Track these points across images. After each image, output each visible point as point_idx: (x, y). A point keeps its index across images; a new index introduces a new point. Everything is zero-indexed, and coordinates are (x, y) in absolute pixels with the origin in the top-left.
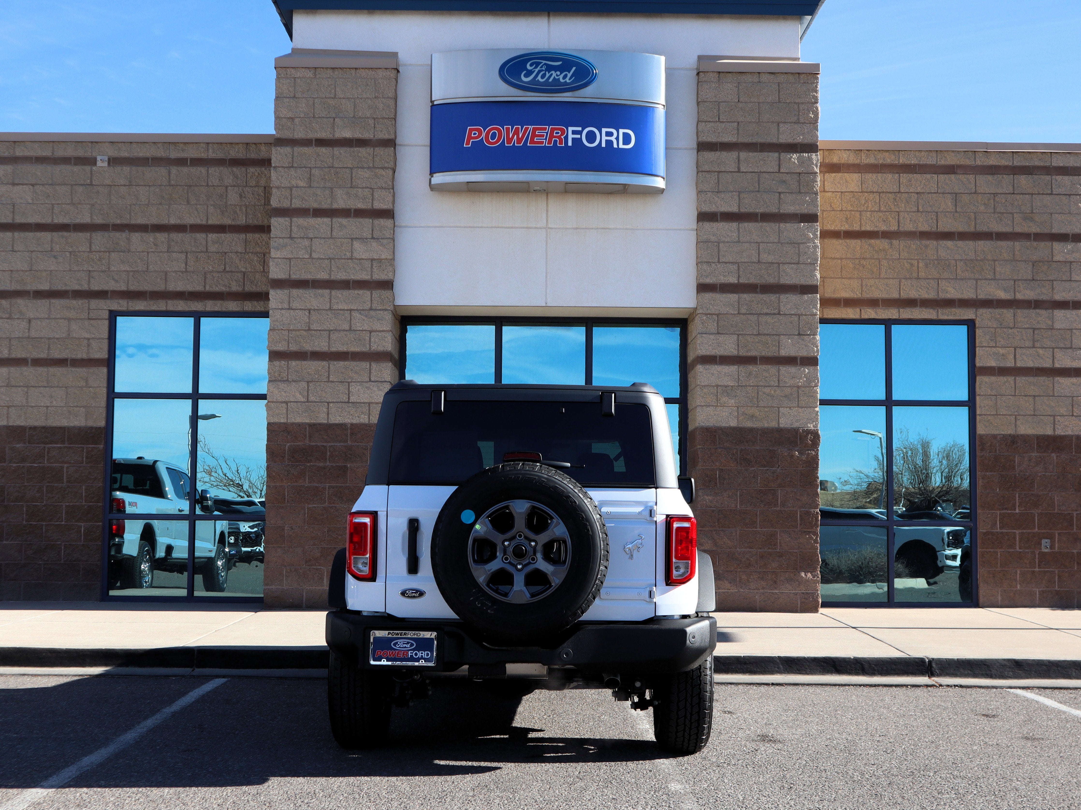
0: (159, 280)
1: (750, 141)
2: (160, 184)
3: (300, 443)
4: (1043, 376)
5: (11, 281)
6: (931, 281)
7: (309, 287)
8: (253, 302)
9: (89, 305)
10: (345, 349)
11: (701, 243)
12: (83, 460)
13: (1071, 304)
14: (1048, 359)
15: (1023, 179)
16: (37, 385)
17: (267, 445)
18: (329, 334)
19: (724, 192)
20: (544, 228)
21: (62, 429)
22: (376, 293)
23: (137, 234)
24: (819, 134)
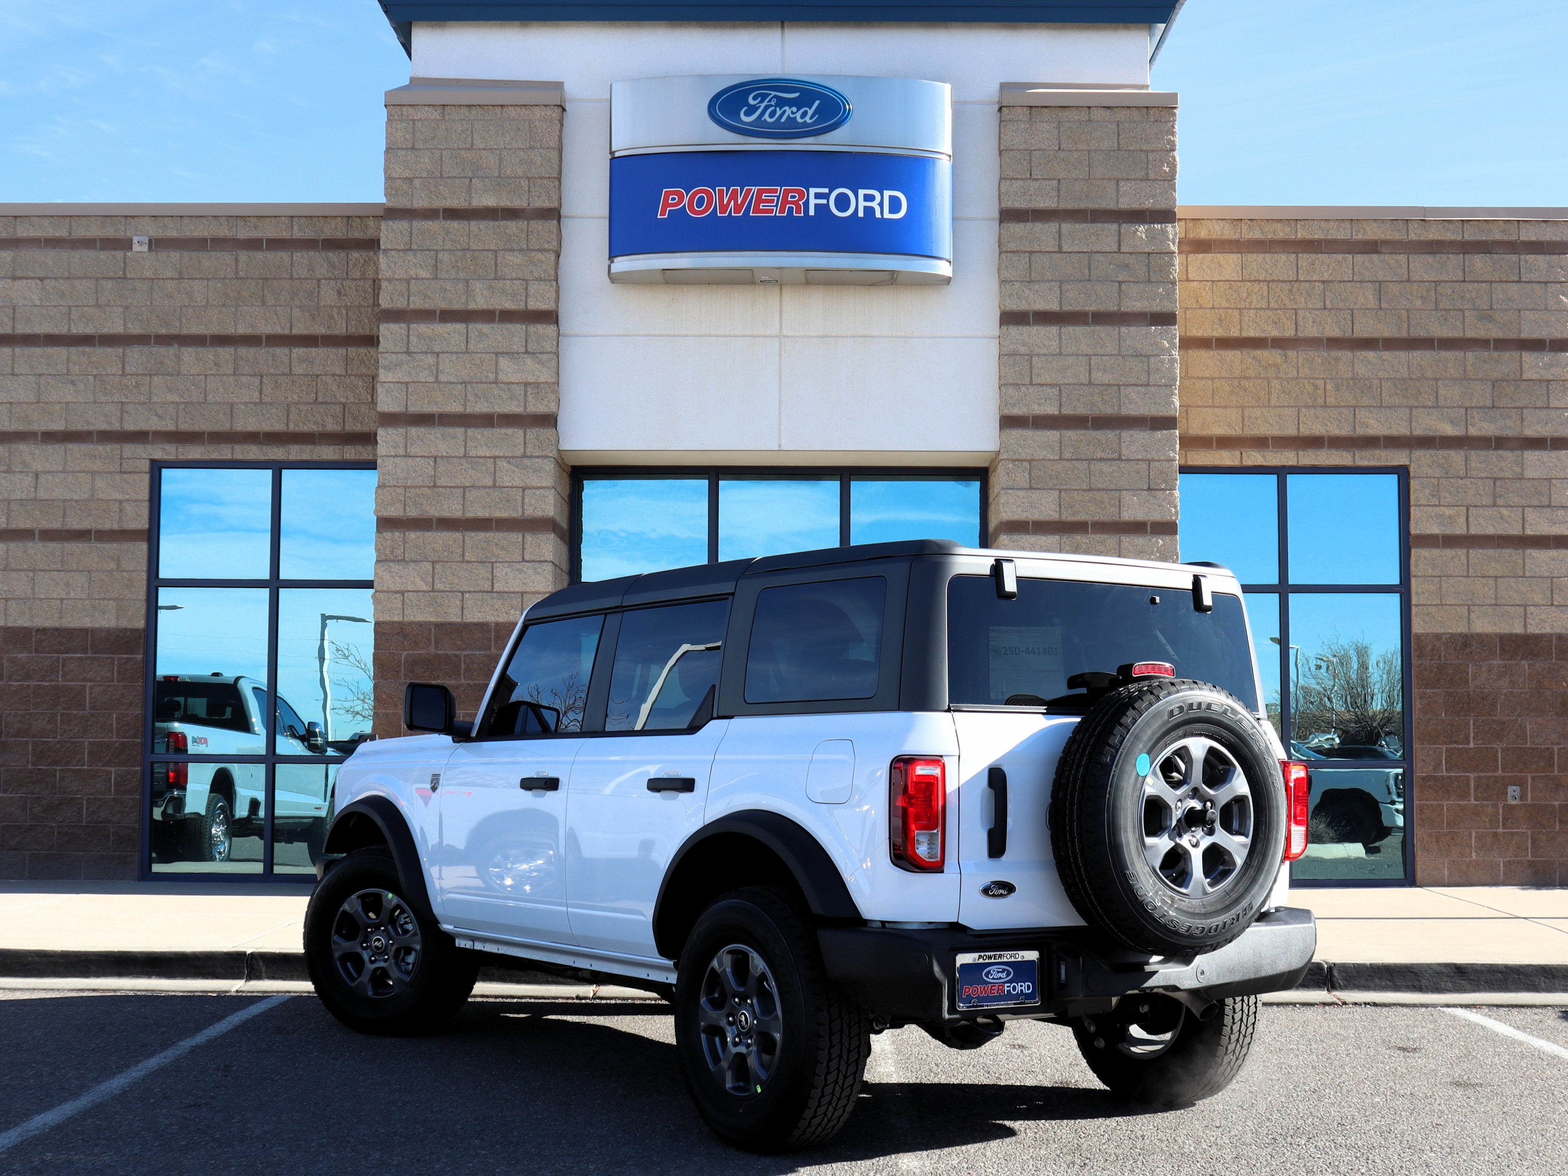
0: (221, 415)
1: (1076, 207)
2: (223, 276)
3: (422, 652)
4: (1508, 547)
5: (10, 418)
6: (1345, 410)
7: (434, 424)
8: (357, 447)
9: (121, 452)
10: (486, 514)
11: (1006, 356)
12: (113, 677)
13: (1549, 443)
14: (1515, 524)
15: (1478, 260)
16: (47, 568)
17: (374, 654)
18: (464, 493)
19: (1039, 281)
20: (776, 336)
21: (84, 631)
22: (532, 433)
23: (190, 350)
24: (1177, 195)
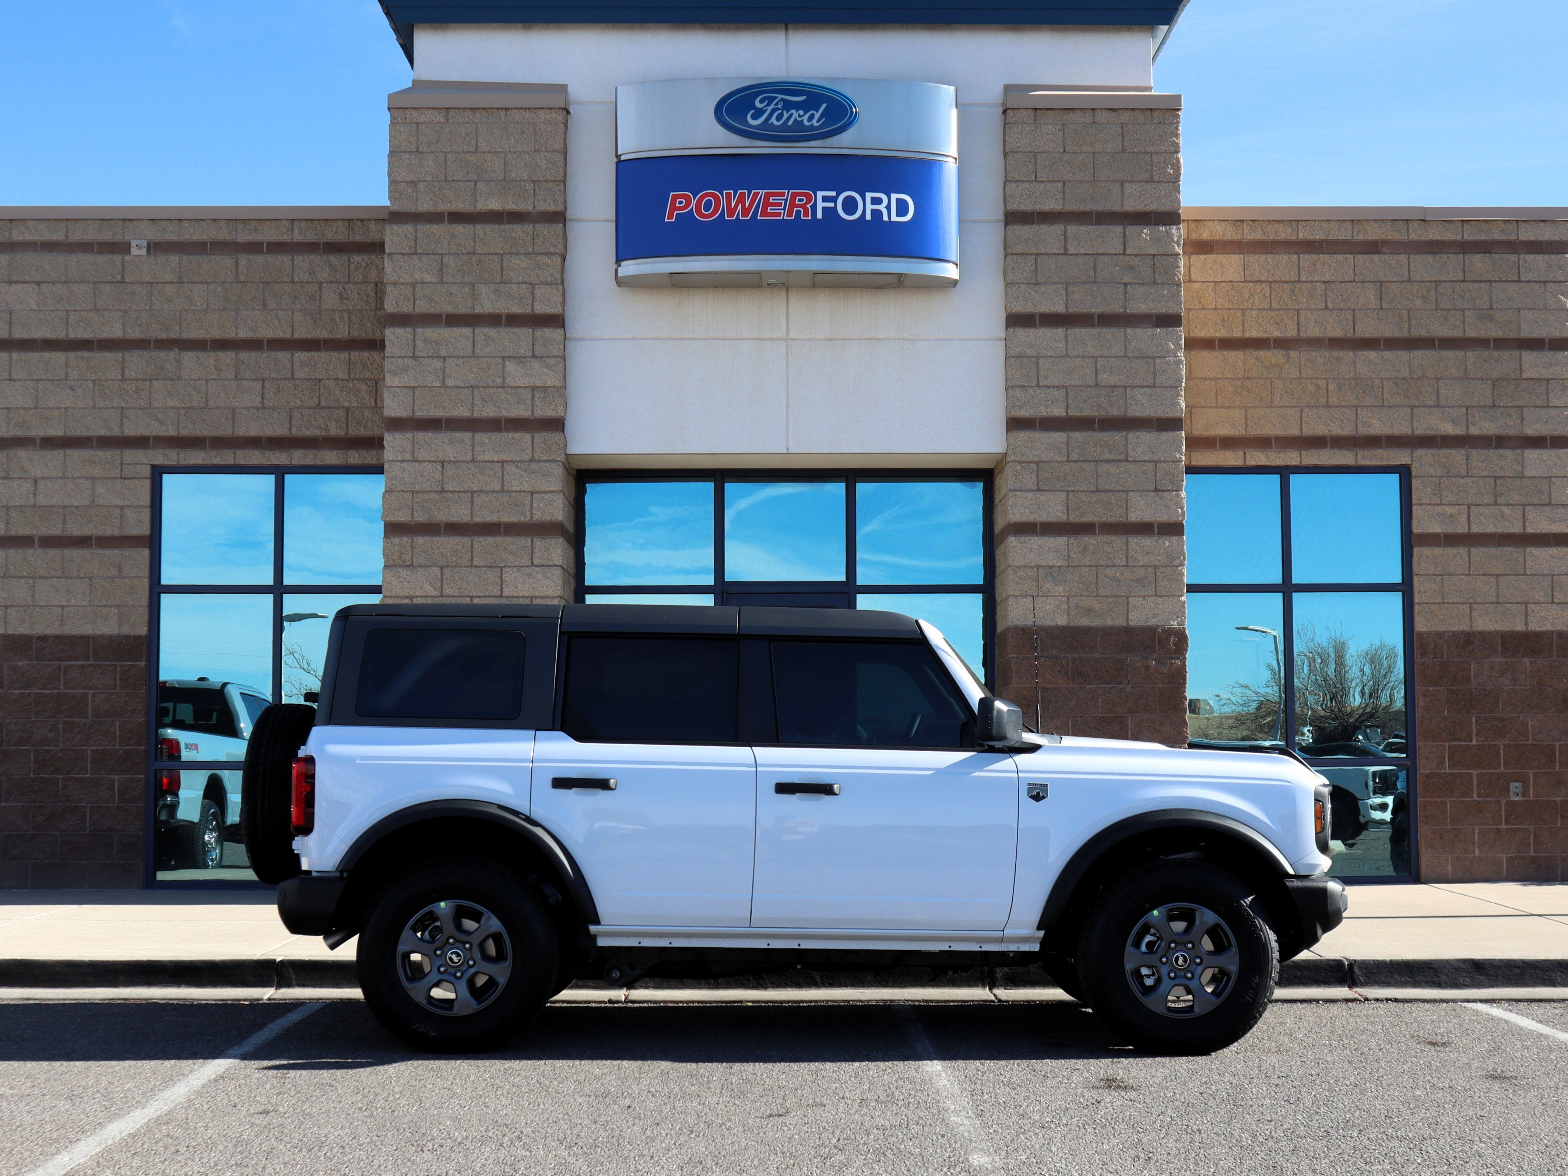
0: (223, 420)
1: (1082, 209)
2: (223, 280)
4: (1509, 545)
5: (8, 424)
6: (1347, 410)
7: (441, 429)
8: (360, 451)
9: (122, 458)
10: (494, 519)
11: (1012, 359)
12: (115, 683)
13: (1549, 441)
14: (1516, 522)
15: (1477, 260)
16: (47, 575)
18: (472, 498)
19: (1045, 283)
20: (784, 339)
21: (86, 639)
22: (540, 437)
23: (190, 354)
24: (1182, 197)
